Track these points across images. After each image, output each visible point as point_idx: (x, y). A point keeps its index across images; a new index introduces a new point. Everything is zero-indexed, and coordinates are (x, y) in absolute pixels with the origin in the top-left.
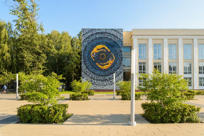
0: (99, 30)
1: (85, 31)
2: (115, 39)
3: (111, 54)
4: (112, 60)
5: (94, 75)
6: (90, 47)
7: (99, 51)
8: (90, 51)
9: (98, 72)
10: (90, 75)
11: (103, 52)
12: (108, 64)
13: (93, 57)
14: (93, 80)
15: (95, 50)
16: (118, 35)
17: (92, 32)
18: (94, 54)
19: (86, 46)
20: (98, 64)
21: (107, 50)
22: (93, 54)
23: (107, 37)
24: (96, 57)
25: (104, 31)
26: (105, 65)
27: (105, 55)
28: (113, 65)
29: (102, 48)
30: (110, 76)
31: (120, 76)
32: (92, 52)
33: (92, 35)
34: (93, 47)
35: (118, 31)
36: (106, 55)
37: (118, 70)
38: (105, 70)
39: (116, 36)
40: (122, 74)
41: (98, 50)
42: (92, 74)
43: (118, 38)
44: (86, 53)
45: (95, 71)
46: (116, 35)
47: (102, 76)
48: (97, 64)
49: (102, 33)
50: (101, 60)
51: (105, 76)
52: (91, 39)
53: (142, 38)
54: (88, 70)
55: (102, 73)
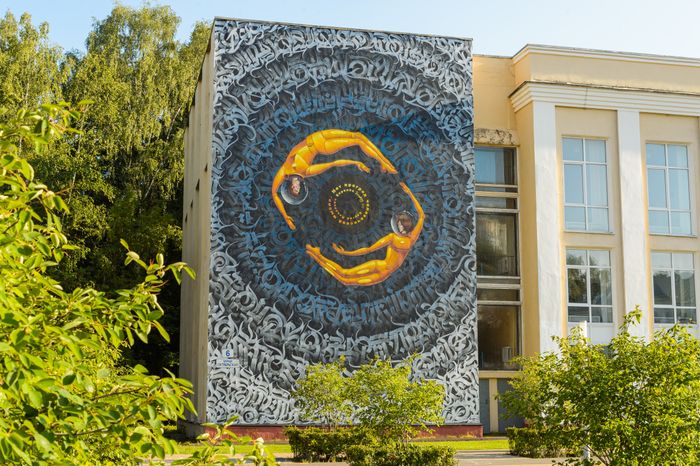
0: (325, 32)
1: (233, 32)
2: (426, 99)
3: (399, 190)
4: (409, 229)
5: (289, 325)
6: (269, 141)
7: (327, 165)
8: (268, 167)
9: (316, 306)
10: (267, 326)
11: (349, 174)
12: (380, 254)
13: (286, 205)
14: (288, 356)
15: (300, 160)
16: (445, 76)
17: (281, 46)
18: (296, 184)
19: (243, 134)
20: (317, 250)
21: (374, 164)
22: (288, 183)
23: (378, 85)
24: (307, 205)
25: (358, 43)
26: (365, 258)
27: (362, 194)
28: (414, 265)
29: (343, 153)
30: (394, 334)
31: (456, 334)
32: (282, 173)
33: (282, 63)
34: (287, 139)
35: (445, 50)
36: (373, 196)
37: (443, 297)
38: (365, 295)
39: (432, 83)
40: (472, 320)
41: (319, 158)
42: (278, 316)
43: (444, 95)
44: (241, 175)
45: (302, 296)
46: (428, 72)
47: (348, 332)
48: (314, 251)
49: (344, 55)
50: (341, 230)
51: (367, 331)
52: (275, 85)
53: (580, 103)
54: (249, 293)
55: (344, 314)
